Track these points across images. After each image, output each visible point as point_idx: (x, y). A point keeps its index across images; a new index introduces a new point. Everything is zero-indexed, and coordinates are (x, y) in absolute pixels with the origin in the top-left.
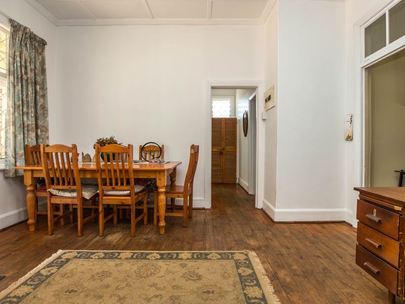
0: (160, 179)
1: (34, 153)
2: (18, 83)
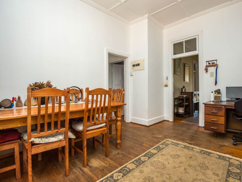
0: (120, 112)
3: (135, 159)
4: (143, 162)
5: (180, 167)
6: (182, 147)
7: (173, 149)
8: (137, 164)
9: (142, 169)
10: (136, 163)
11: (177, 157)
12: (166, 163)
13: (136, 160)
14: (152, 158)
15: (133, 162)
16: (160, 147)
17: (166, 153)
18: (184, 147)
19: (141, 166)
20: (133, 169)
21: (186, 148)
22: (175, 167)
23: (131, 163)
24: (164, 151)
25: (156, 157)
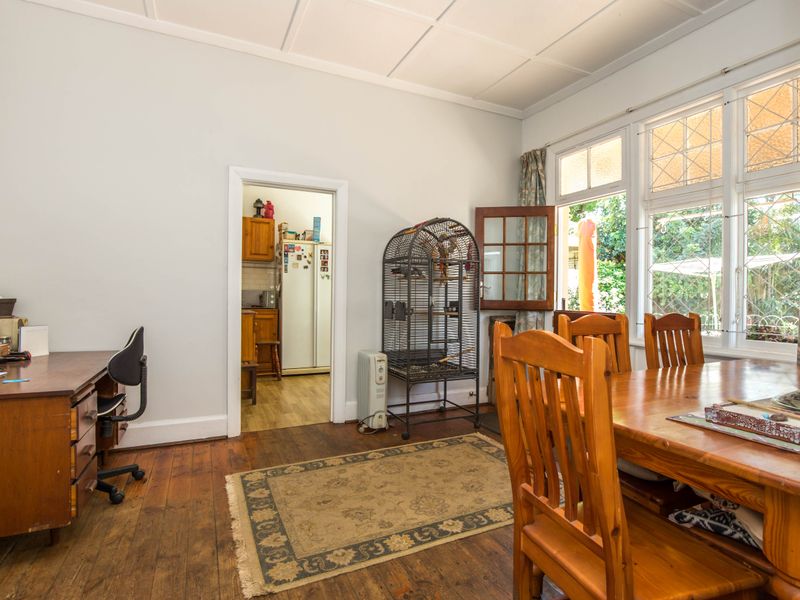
3: (480, 530)
4: (461, 518)
8: (480, 517)
9: (473, 504)
10: (483, 519)
13: (479, 526)
14: (430, 522)
15: (491, 522)
19: (472, 511)
20: (496, 508)
23: (496, 522)
25: (416, 521)
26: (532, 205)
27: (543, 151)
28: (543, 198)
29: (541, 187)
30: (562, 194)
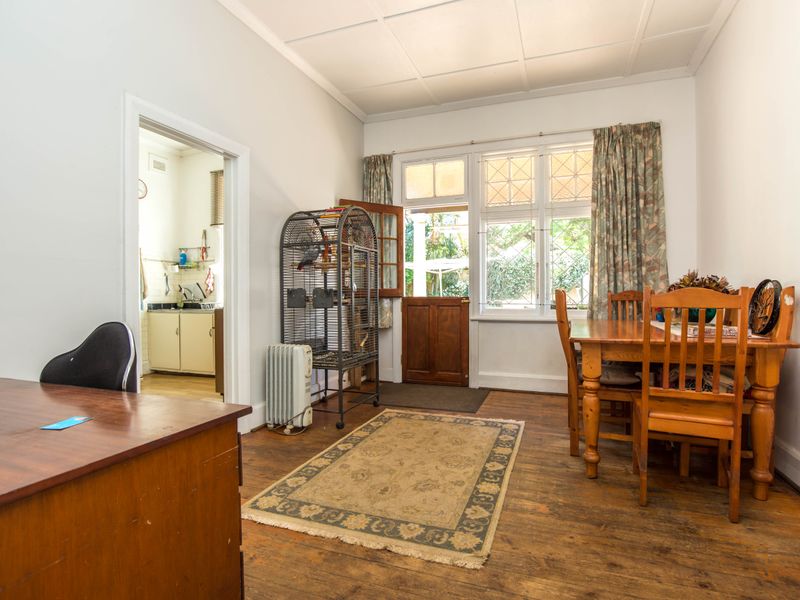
1: (619, 303)
2: (601, 211)
5: (412, 466)
6: (407, 523)
7: (438, 510)
11: (420, 486)
12: (443, 468)
16: (482, 506)
17: (451, 489)
18: (402, 527)
21: (395, 521)
22: (422, 463)
24: (460, 494)
26: (382, 203)
27: (390, 157)
28: (391, 200)
29: (389, 189)
30: (408, 197)
